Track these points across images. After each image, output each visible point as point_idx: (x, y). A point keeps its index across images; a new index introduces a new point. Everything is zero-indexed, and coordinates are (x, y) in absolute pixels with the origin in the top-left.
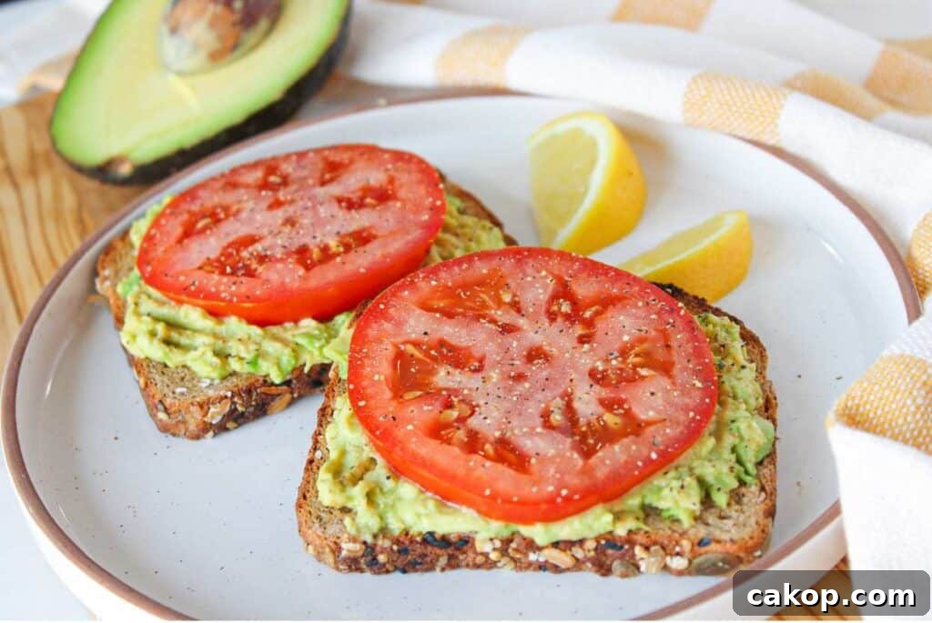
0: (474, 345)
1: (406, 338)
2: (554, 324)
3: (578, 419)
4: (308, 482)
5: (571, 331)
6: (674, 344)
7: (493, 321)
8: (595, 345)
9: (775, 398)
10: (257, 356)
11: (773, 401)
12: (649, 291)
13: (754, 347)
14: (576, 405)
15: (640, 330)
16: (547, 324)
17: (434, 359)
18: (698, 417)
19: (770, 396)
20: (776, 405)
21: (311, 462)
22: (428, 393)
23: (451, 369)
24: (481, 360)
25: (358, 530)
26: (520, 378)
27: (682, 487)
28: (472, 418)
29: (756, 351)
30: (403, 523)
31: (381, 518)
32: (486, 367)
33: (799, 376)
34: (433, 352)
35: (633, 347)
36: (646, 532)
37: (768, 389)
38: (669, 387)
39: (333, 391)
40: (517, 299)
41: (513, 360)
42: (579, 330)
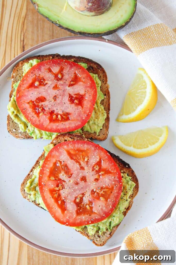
0: (72, 170)
1: (59, 160)
2: (92, 172)
3: (82, 202)
4: (26, 180)
5: (95, 176)
6: (113, 193)
7: (80, 164)
8: (97, 184)
9: (131, 207)
10: (33, 132)
11: (130, 208)
12: (118, 173)
13: (136, 190)
14: (84, 198)
15: (108, 185)
16: (91, 171)
17: (62, 169)
18: (105, 216)
19: (130, 206)
20: (130, 209)
21: (29, 175)
22: (56, 180)
23: (64, 174)
24: (72, 174)
25: (30, 198)
26: (77, 184)
27: (93, 229)
28: (62, 190)
29: (136, 192)
30: (39, 202)
31: (35, 198)
32: (72, 177)
33: (146, 193)
34: (63, 167)
35: (104, 189)
36: (82, 232)
37: (131, 204)
38: (104, 206)
39: (42, 157)
40: (88, 161)
41: (78, 178)
42: (96, 177)
